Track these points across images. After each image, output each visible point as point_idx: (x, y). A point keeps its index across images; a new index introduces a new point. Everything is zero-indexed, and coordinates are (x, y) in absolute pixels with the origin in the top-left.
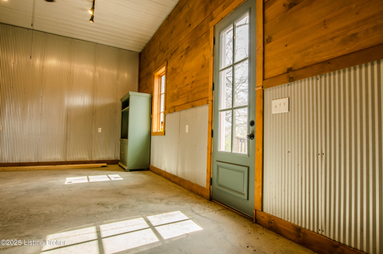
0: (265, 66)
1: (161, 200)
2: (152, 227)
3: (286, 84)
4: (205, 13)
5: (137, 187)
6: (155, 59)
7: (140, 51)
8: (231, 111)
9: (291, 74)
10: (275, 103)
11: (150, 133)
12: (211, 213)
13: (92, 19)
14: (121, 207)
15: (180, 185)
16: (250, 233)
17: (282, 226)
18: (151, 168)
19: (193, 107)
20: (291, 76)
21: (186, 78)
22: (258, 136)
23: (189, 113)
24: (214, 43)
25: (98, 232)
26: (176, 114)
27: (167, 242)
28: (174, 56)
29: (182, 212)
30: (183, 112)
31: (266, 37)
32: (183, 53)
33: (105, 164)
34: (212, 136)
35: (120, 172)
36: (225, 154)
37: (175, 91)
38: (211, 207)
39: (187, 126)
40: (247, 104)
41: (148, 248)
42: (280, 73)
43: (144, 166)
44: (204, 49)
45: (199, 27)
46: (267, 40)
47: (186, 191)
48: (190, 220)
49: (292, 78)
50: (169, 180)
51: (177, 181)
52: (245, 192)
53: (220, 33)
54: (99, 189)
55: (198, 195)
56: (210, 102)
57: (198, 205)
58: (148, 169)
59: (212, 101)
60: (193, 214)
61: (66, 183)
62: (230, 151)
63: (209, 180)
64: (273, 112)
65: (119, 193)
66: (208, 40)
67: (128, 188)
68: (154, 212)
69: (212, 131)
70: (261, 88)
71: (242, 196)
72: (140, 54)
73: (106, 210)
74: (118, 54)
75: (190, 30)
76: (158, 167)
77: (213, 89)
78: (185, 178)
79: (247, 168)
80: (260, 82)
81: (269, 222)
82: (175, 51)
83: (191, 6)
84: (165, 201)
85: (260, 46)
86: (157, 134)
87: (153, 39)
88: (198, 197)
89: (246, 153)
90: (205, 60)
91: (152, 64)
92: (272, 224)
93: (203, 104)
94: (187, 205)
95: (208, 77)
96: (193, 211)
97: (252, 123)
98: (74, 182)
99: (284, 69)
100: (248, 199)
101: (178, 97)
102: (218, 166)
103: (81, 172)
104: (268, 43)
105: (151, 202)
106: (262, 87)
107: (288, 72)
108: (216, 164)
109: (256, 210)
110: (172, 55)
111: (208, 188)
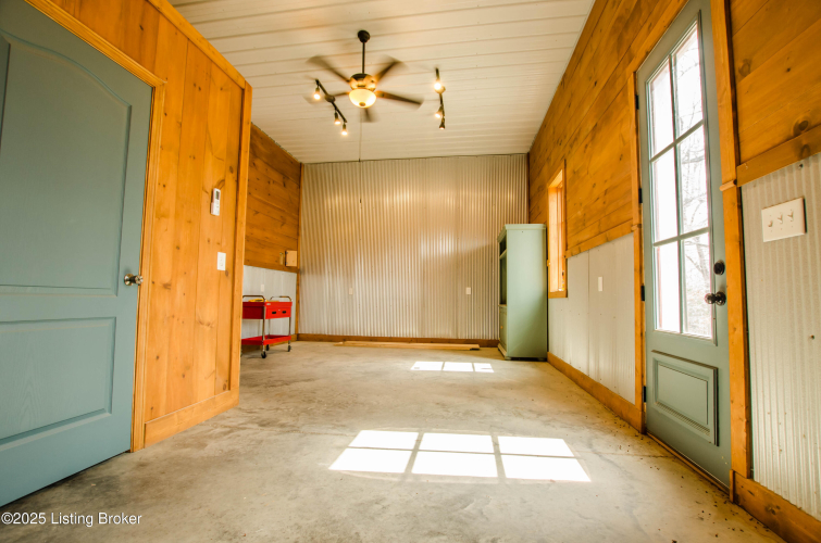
0: (740, 131)
1: (540, 414)
2: (498, 454)
3: (794, 165)
4: (618, 52)
5: (510, 386)
6: (548, 159)
7: (526, 150)
8: (676, 243)
9: (804, 139)
10: (768, 214)
11: (547, 294)
12: (630, 457)
13: (442, 125)
14: (466, 413)
15: (592, 395)
16: (702, 519)
17: (801, 528)
18: (550, 358)
19: (608, 240)
20: (804, 143)
21: (594, 185)
22: (733, 296)
23: (602, 253)
24: (637, 107)
25: (419, 441)
26: (583, 257)
27: (508, 483)
28: (575, 148)
29: (567, 442)
30: (593, 252)
31: (739, 64)
32: (589, 138)
33: (477, 346)
34: (643, 298)
35: (494, 361)
36: (669, 336)
37: (579, 213)
38: (637, 446)
39: (600, 279)
40: (706, 225)
41: (474, 482)
42: (777, 141)
43: (537, 353)
44: (622, 121)
45: (611, 83)
46: (741, 71)
47: (600, 407)
48: (575, 460)
49: (806, 146)
50: (576, 382)
51: (587, 385)
52: (711, 426)
53: (646, 84)
54: (450, 382)
55: (622, 418)
56: (635, 228)
57: (609, 437)
58: (545, 360)
59: (640, 226)
60: (589, 450)
61: (412, 369)
62: (678, 331)
63: (640, 390)
64: (766, 240)
65: (476, 393)
66: (627, 103)
67: (495, 387)
68: (513, 432)
69: (643, 288)
70: (731, 185)
71: (703, 434)
72: (528, 155)
73: (444, 413)
74: (492, 165)
75: (597, 92)
76: (560, 357)
77: (640, 201)
78: (601, 382)
79: (711, 372)
80: (729, 171)
81: (766, 509)
82: (576, 139)
83: (595, 47)
84: (544, 418)
85: (725, 89)
86: (557, 294)
87: (544, 126)
88: (619, 422)
89: (709, 335)
90: (624, 144)
91: (545, 170)
92: (775, 517)
93: (623, 234)
94: (586, 433)
95: (629, 179)
96: (590, 446)
97: (719, 268)
98: (422, 369)
99: (786, 129)
100: (718, 443)
101: (584, 224)
102: (656, 363)
103: (440, 355)
104: (744, 75)
105: (520, 415)
106: (735, 182)
107: (797, 134)
108: (651, 357)
109: (734, 472)
110: (571, 146)
111: (639, 407)
